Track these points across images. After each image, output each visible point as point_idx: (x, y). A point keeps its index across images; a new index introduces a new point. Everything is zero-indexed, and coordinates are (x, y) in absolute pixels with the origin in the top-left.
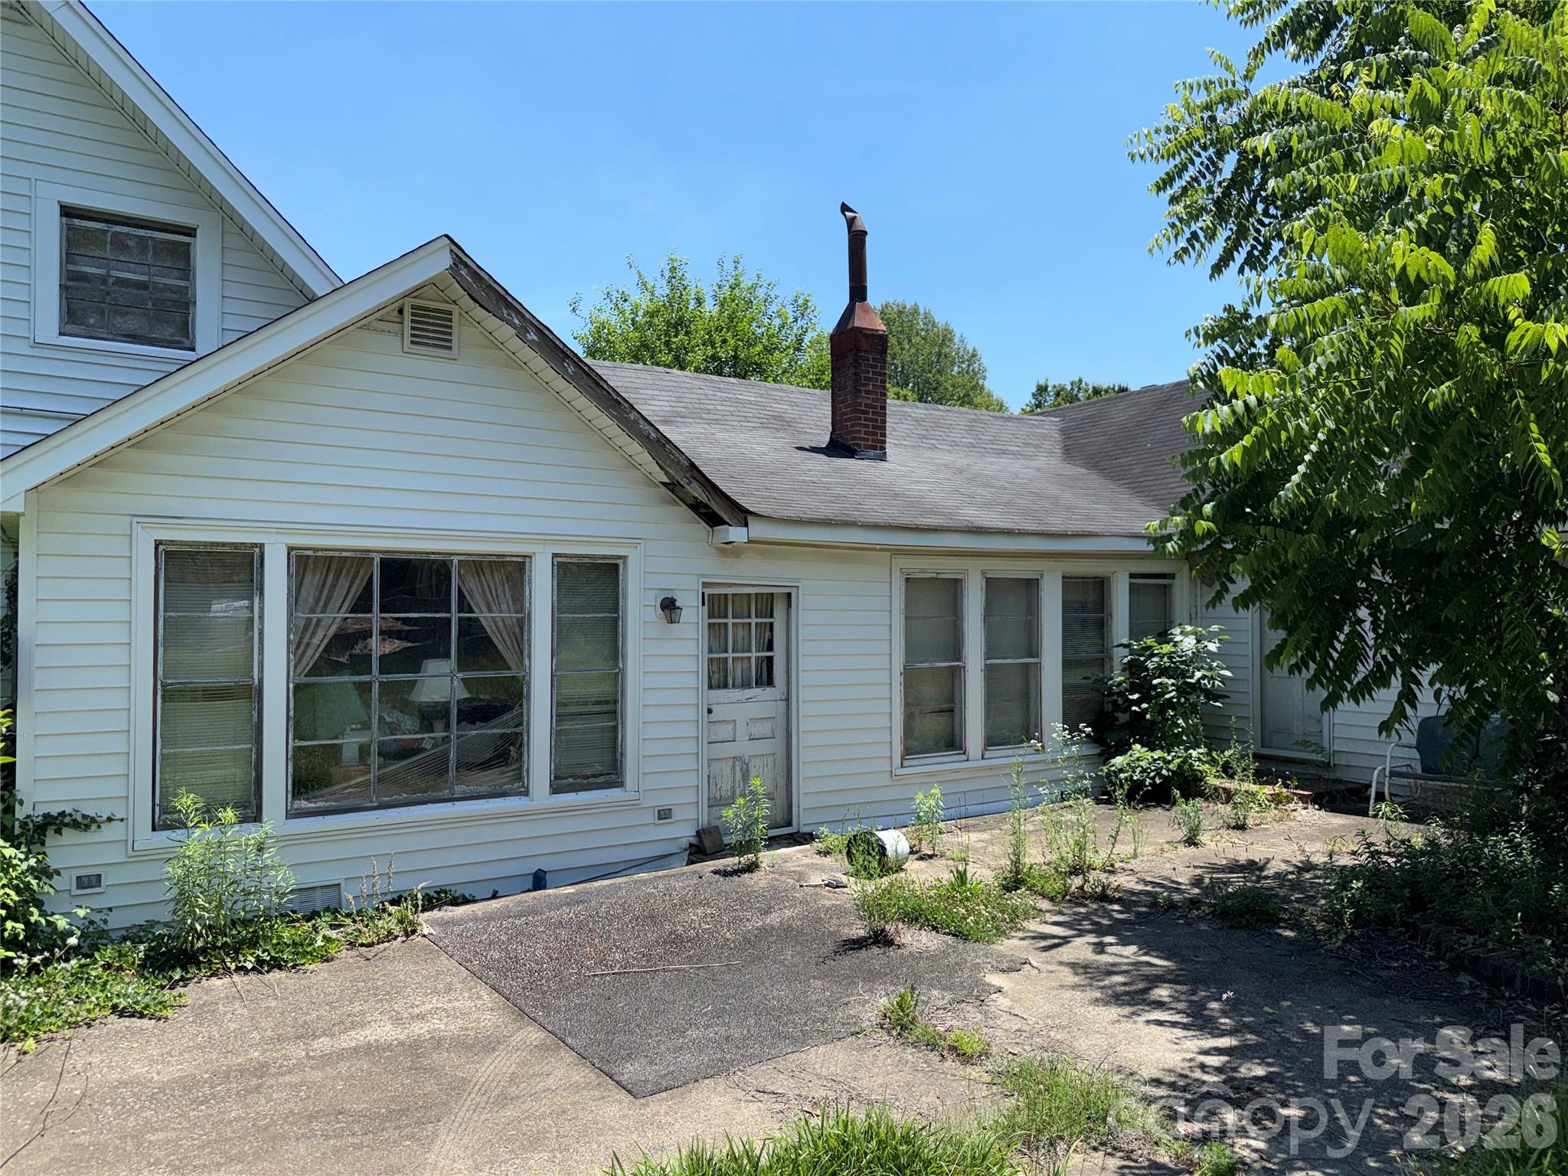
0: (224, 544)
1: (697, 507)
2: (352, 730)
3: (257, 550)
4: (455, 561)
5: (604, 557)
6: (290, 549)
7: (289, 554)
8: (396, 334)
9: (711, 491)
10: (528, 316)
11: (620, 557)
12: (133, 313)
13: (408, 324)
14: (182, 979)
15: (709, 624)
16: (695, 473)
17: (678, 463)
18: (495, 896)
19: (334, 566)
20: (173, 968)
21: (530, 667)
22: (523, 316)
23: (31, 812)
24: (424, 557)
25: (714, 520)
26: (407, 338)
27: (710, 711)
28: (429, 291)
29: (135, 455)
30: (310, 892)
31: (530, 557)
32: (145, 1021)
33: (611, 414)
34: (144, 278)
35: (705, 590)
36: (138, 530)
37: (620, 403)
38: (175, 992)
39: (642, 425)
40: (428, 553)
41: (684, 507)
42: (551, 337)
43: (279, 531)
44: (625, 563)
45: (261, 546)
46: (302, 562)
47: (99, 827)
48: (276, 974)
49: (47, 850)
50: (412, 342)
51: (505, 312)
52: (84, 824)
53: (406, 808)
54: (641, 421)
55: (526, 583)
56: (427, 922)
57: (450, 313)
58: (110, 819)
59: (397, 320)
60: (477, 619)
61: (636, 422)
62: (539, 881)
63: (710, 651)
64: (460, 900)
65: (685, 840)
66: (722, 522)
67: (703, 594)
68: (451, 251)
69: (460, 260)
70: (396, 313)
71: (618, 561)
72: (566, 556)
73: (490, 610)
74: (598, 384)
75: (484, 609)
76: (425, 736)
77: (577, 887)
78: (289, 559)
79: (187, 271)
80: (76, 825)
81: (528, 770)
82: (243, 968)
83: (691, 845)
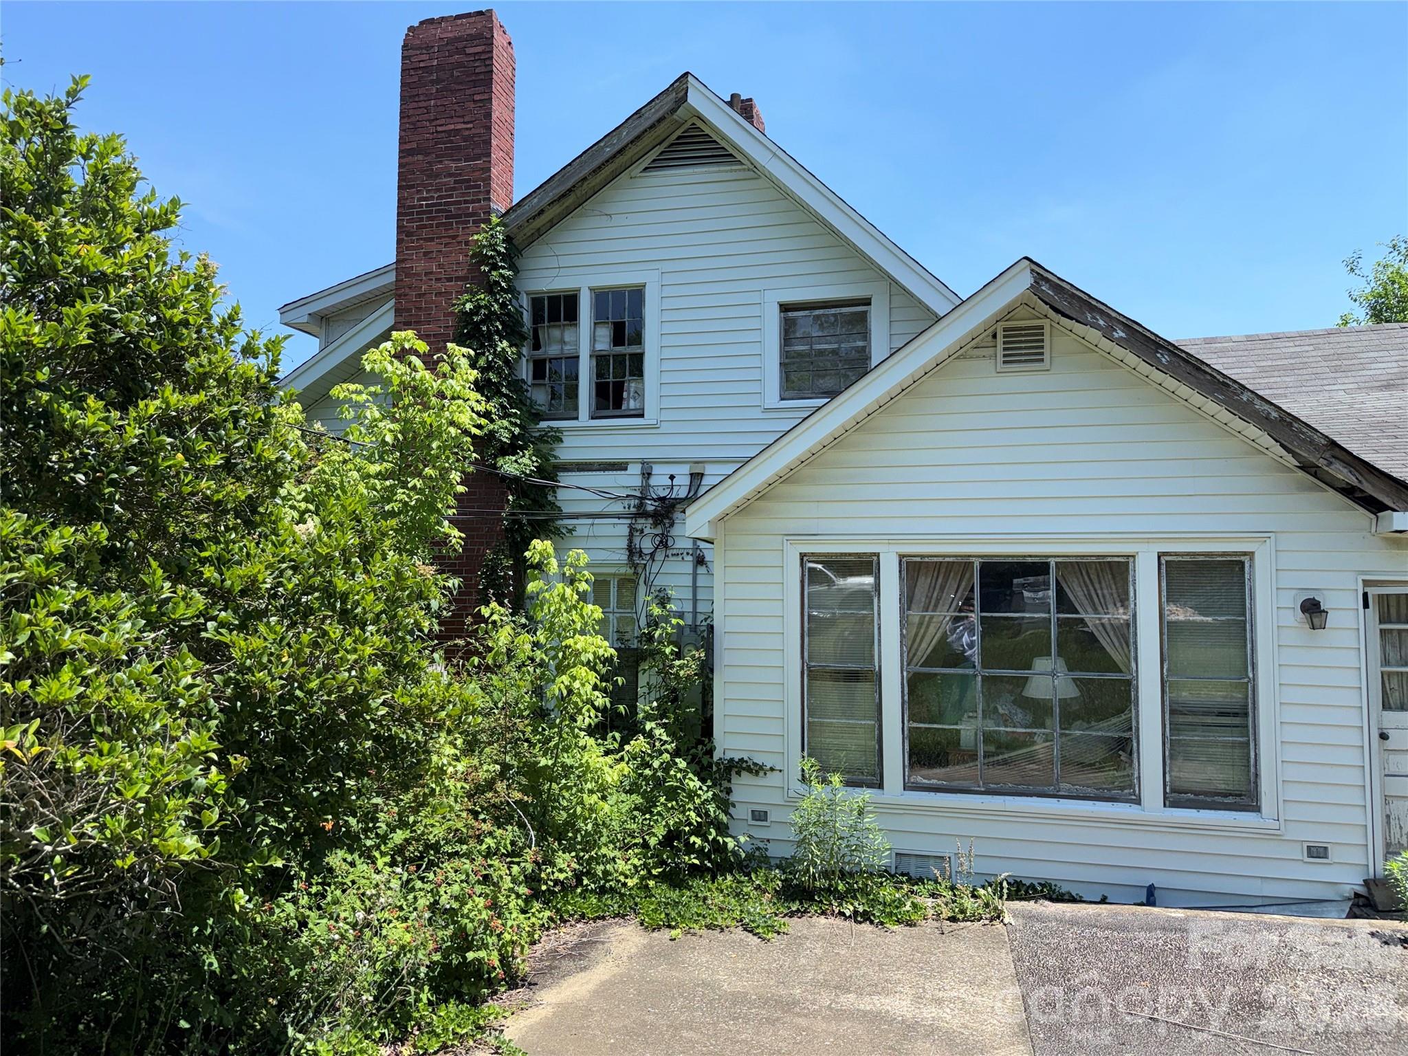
0: (850, 554)
1: (1349, 492)
2: (969, 717)
3: (875, 558)
4: (1053, 564)
5: (1224, 554)
6: (901, 557)
7: (900, 561)
8: (990, 357)
9: (1364, 471)
10: (1114, 315)
11: (1245, 554)
12: (830, 375)
13: (1000, 346)
14: (798, 910)
15: (1381, 630)
16: (1337, 452)
17: (1312, 442)
18: (1104, 901)
19: (943, 570)
20: (794, 901)
21: (1137, 671)
22: (1109, 316)
23: (722, 756)
24: (1021, 560)
25: (1375, 506)
26: (1000, 359)
27: (1384, 737)
28: (1022, 311)
29: (785, 488)
30: (926, 859)
31: (1133, 556)
32: (755, 938)
33: (1217, 398)
34: (836, 346)
35: (1367, 589)
36: (787, 546)
37: (1228, 386)
38: (783, 920)
39: (1258, 405)
40: (1025, 556)
41: (1331, 492)
42: (1140, 330)
43: (890, 542)
44: (1252, 559)
45: (877, 555)
46: (913, 568)
47: (765, 774)
48: (866, 926)
49: (732, 786)
50: (1005, 362)
51: (1089, 316)
52: (756, 770)
53: (1011, 798)
54: (1257, 401)
55: (1131, 584)
56: (1012, 909)
57: (1042, 328)
58: (772, 769)
59: (991, 344)
60: (1082, 620)
61: (1250, 402)
62: (1151, 897)
63: (1386, 662)
64: (1066, 897)
65: (1348, 887)
66: (1384, 508)
67: (1365, 595)
68: (1032, 270)
69: (1041, 276)
70: (990, 338)
71: (1242, 558)
72: (1176, 554)
73: (1096, 611)
74: (1198, 369)
75: (1089, 610)
76: (1035, 730)
77: (1189, 912)
78: (900, 564)
79: (865, 335)
80: (749, 770)
81: (1139, 777)
82: (841, 914)
83: (1357, 895)
